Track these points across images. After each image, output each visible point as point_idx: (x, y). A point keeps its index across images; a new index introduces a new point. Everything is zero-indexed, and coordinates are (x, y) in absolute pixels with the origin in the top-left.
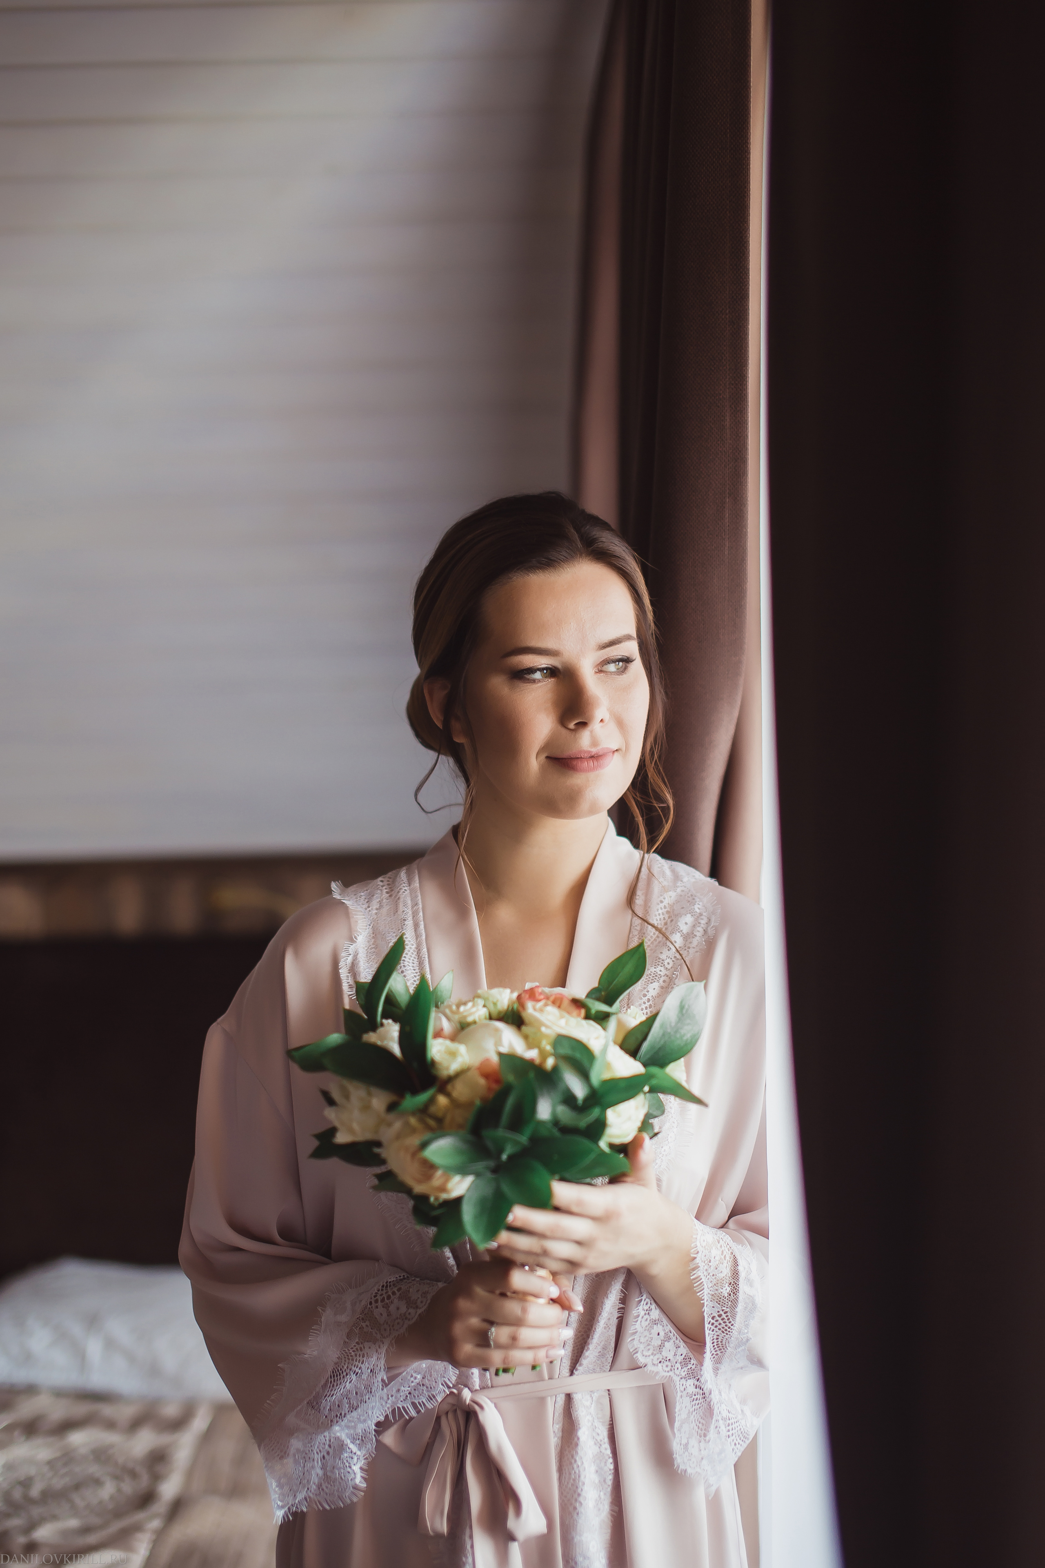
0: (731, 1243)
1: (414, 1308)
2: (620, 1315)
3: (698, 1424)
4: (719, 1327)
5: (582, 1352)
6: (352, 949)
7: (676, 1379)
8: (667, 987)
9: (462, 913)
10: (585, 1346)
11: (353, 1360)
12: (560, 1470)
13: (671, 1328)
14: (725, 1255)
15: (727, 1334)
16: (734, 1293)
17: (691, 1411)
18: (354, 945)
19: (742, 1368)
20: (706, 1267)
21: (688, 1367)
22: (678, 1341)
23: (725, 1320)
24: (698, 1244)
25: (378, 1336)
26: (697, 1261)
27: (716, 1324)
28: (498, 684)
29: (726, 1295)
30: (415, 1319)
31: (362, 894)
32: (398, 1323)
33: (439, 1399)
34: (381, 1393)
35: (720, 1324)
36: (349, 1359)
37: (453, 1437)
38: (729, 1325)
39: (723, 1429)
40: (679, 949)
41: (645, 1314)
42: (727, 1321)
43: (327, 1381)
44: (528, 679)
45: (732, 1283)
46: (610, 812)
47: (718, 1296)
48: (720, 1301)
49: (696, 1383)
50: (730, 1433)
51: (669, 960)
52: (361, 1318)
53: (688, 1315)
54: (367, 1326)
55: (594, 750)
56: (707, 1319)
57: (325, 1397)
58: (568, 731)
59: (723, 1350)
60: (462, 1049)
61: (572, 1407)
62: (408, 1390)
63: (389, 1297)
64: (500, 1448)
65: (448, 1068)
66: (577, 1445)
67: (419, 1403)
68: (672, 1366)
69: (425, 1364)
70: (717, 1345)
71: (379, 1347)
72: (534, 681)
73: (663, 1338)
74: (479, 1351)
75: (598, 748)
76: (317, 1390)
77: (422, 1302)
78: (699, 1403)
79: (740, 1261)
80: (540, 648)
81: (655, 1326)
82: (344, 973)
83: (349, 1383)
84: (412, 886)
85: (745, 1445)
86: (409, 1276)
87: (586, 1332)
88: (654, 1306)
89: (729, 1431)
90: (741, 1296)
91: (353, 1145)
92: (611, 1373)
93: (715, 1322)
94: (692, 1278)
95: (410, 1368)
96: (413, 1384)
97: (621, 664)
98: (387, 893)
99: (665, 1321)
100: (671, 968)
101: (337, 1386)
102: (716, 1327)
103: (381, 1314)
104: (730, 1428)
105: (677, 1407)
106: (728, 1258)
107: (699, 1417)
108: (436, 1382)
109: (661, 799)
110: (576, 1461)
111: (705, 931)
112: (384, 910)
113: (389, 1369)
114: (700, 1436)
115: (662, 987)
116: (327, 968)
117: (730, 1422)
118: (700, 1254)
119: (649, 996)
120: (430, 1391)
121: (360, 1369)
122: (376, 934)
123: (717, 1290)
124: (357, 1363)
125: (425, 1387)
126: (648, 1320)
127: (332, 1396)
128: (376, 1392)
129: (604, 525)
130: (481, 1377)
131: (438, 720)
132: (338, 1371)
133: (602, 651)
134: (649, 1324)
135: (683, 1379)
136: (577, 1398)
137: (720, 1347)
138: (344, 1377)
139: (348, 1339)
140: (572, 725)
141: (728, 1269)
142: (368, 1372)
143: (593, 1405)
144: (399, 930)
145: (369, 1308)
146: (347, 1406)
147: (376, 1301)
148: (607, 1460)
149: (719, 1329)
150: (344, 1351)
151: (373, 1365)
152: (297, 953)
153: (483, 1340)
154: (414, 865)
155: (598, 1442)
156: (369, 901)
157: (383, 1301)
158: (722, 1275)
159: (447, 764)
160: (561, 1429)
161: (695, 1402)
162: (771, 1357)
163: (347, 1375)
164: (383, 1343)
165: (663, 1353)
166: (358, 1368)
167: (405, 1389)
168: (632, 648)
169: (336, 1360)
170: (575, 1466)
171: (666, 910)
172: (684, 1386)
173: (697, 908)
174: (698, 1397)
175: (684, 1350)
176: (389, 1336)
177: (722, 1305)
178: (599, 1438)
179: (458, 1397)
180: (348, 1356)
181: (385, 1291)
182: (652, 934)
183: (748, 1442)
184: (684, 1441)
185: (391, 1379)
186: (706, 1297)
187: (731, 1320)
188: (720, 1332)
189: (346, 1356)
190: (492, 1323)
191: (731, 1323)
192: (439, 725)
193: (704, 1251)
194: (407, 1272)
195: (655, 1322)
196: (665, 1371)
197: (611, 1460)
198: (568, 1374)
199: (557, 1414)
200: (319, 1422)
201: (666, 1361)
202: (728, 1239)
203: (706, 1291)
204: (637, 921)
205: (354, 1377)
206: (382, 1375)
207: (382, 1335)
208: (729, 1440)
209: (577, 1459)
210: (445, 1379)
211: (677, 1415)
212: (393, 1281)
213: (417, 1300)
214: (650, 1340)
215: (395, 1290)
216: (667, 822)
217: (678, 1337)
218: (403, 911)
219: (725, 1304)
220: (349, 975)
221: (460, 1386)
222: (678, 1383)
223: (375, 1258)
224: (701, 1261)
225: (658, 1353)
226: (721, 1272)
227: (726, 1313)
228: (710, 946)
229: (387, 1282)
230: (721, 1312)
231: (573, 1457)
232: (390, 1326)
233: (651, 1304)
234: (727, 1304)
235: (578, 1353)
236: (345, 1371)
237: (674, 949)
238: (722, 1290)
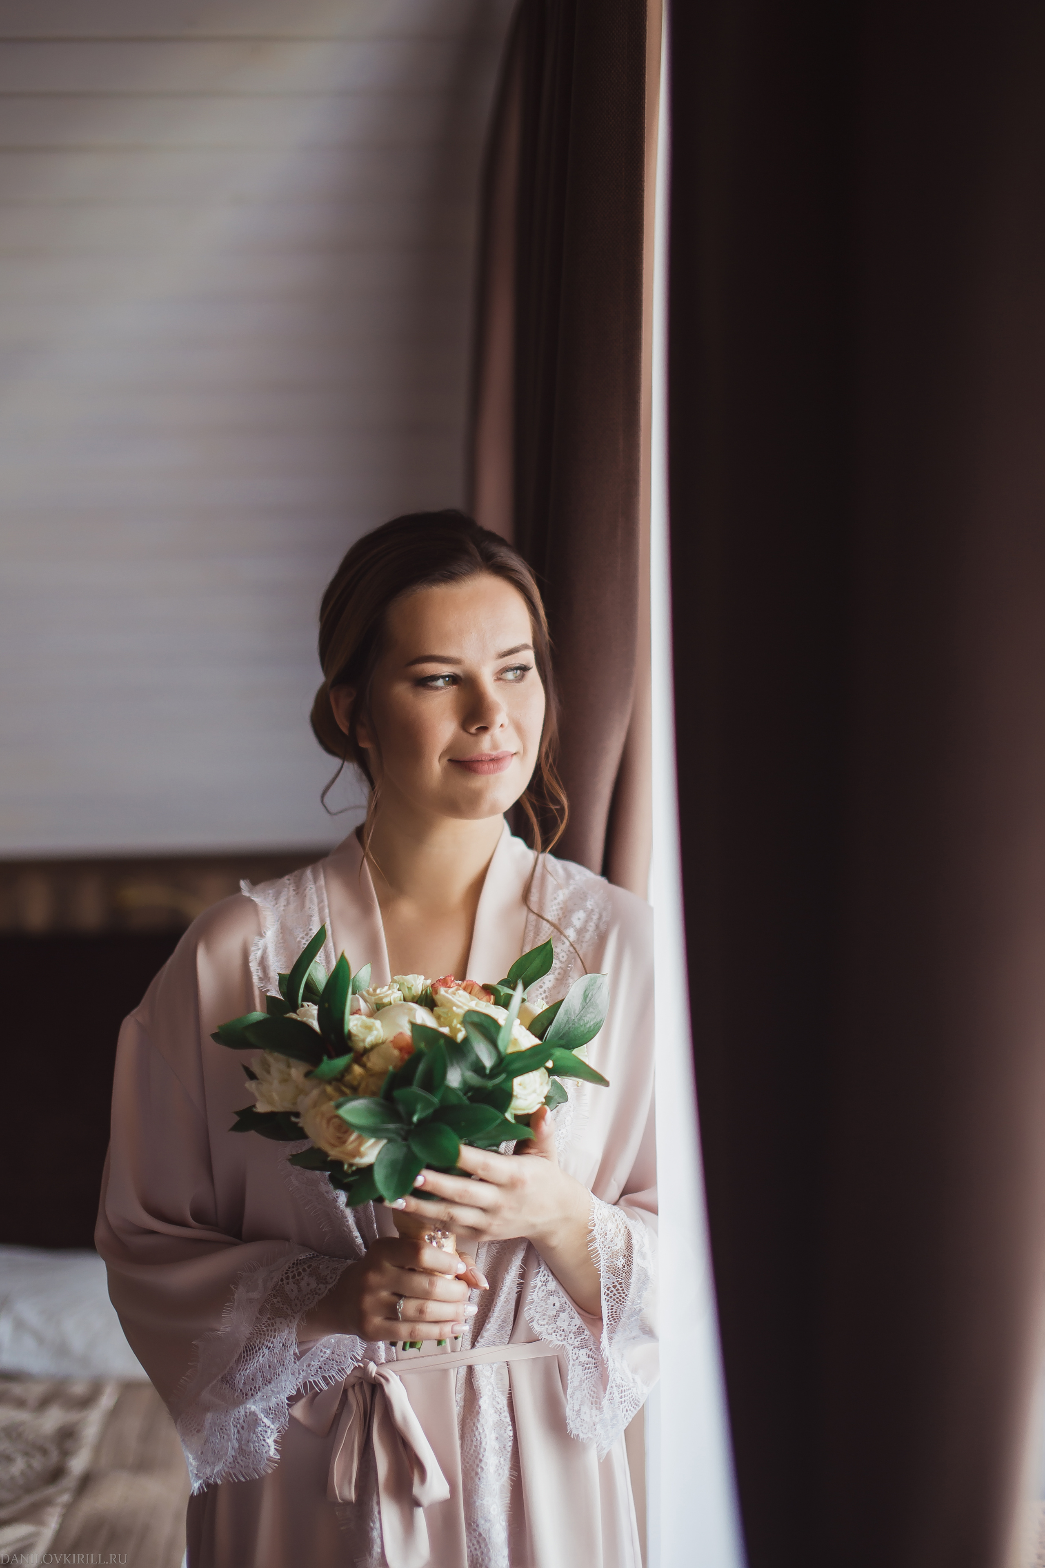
0: (625, 1218)
1: (324, 1284)
2: (520, 1289)
3: (590, 1392)
4: (614, 1297)
5: (483, 1325)
6: (261, 943)
7: (569, 1348)
8: (561, 980)
9: (366, 909)
10: (486, 1320)
11: (265, 1335)
12: (462, 1437)
13: (567, 1300)
14: (620, 1229)
15: (621, 1304)
16: (628, 1265)
17: (583, 1378)
18: (263, 939)
19: (634, 1338)
20: (602, 1240)
21: (581, 1338)
22: (572, 1312)
23: (619, 1291)
24: (595, 1218)
25: (289, 1312)
26: (594, 1233)
27: (611, 1294)
28: (402, 690)
29: (621, 1267)
30: (324, 1295)
31: (270, 891)
32: (309, 1298)
33: (349, 1372)
34: (292, 1366)
35: (615, 1295)
36: (261, 1334)
37: (359, 1409)
38: (624, 1295)
39: (617, 1396)
40: (573, 944)
41: (542, 1285)
42: (621, 1292)
43: (240, 1356)
44: (432, 687)
45: (626, 1256)
46: (506, 815)
47: (613, 1268)
48: (615, 1272)
49: (589, 1352)
50: (623, 1400)
51: (563, 954)
52: (272, 1295)
53: (584, 1287)
54: (278, 1302)
55: (494, 754)
56: (603, 1290)
57: (239, 1371)
58: (469, 735)
59: (617, 1320)
60: (378, 1023)
61: (473, 1377)
62: (318, 1365)
63: (299, 1274)
64: (405, 1419)
65: (364, 1041)
66: (478, 1413)
67: (329, 1376)
68: (565, 1336)
69: (333, 1339)
70: (611, 1315)
71: (290, 1322)
72: (437, 688)
73: (558, 1309)
74: (388, 1324)
75: (498, 752)
76: (231, 1364)
77: (331, 1278)
78: (591, 1372)
79: (634, 1234)
80: (443, 657)
81: (551, 1297)
82: (254, 966)
83: (262, 1357)
84: (318, 884)
85: (635, 1412)
86: (318, 1254)
87: (486, 1306)
88: (551, 1278)
89: (621, 1398)
90: (635, 1268)
91: (271, 1115)
92: (510, 1346)
93: (610, 1293)
94: (589, 1249)
95: (319, 1343)
96: (322, 1359)
97: (519, 672)
98: (294, 890)
99: (561, 1292)
100: (566, 961)
101: (250, 1360)
102: (611, 1297)
103: (292, 1291)
104: (623, 1394)
105: (569, 1375)
106: (622, 1232)
107: (590, 1385)
108: (345, 1356)
109: (557, 801)
110: (477, 1428)
111: (597, 926)
112: (292, 907)
113: (300, 1343)
114: (592, 1404)
115: (557, 979)
116: (237, 961)
117: (623, 1389)
118: (596, 1228)
119: (545, 987)
120: (340, 1365)
121: (272, 1343)
122: (284, 931)
123: (612, 1262)
124: (269, 1338)
125: (335, 1362)
126: (545, 1291)
127: (245, 1371)
128: (289, 1365)
129: (501, 541)
130: (387, 1350)
131: (344, 726)
132: (251, 1346)
133: (502, 659)
134: (545, 1295)
135: (576, 1348)
136: (478, 1369)
137: (615, 1317)
138: (256, 1352)
139: (260, 1314)
140: (473, 730)
141: (623, 1242)
142: (280, 1346)
143: (493, 1375)
144: (306, 926)
145: (281, 1284)
146: (261, 1379)
147: (288, 1278)
148: (506, 1428)
149: (614, 1300)
150: (256, 1327)
151: (285, 1340)
152: (208, 948)
153: (392, 1314)
154: (319, 865)
155: (498, 1411)
156: (277, 897)
157: (294, 1277)
158: (616, 1248)
159: (351, 770)
160: (463, 1398)
161: (586, 1371)
162: (661, 1327)
163: (259, 1349)
164: (294, 1318)
165: (557, 1323)
166: (270, 1343)
167: (316, 1364)
168: (528, 657)
169: (248, 1336)
170: (477, 1433)
171: (560, 906)
172: (577, 1356)
173: (589, 904)
174: (590, 1366)
175: (578, 1321)
176: (300, 1310)
177: (617, 1276)
178: (499, 1407)
179: (364, 1370)
180: (260, 1331)
181: (295, 1268)
182: (546, 929)
183: (638, 1409)
184: (576, 1408)
185: (303, 1353)
186: (602, 1269)
187: (625, 1291)
188: (615, 1302)
189: (258, 1332)
190: (400, 1296)
191: (625, 1294)
192: (345, 730)
193: (600, 1224)
194: (316, 1251)
195: (551, 1293)
196: (559, 1341)
197: (510, 1428)
198: (470, 1347)
199: (459, 1384)
200: (234, 1394)
201: (560, 1330)
202: (622, 1213)
203: (602, 1263)
204: (533, 917)
205: (266, 1351)
206: (294, 1349)
207: (293, 1310)
208: (622, 1406)
209: (479, 1426)
210: (353, 1353)
211: (569, 1382)
212: (304, 1259)
213: (326, 1276)
214: (545, 1310)
215: (305, 1266)
216: (562, 822)
217: (573, 1308)
218: (310, 908)
219: (619, 1275)
220: (259, 968)
221: (366, 1359)
222: (571, 1352)
223: (286, 1239)
224: (598, 1233)
225: (552, 1323)
226: (616, 1245)
227: (620, 1284)
228: (602, 940)
229: (297, 1260)
230: (616, 1283)
231: (474, 1424)
232: (300, 1301)
233: (548, 1276)
234: (621, 1275)
235: (479, 1326)
236: (258, 1346)
237: (567, 943)
238: (617, 1262)
